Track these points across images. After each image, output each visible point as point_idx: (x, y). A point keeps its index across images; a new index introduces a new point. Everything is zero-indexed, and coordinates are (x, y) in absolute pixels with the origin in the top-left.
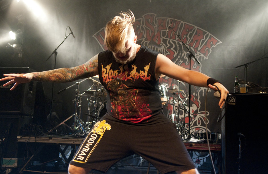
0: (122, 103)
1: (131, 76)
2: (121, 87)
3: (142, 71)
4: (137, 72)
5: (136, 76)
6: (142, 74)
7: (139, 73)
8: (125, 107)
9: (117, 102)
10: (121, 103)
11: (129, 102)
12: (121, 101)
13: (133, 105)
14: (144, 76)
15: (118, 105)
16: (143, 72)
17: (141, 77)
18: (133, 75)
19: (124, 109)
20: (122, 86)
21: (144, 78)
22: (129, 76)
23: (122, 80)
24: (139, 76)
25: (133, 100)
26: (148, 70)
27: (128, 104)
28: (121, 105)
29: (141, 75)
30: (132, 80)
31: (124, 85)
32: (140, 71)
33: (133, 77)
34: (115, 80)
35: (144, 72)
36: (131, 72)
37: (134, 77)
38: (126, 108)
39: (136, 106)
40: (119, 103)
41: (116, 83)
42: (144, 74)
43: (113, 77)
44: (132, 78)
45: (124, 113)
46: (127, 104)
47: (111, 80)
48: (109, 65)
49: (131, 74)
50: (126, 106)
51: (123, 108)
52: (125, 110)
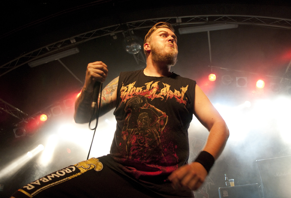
0: (141, 132)
1: (161, 94)
2: (144, 107)
3: (177, 90)
4: (170, 90)
5: (170, 94)
6: (178, 94)
7: (174, 92)
8: (143, 138)
9: (132, 130)
10: (139, 131)
11: (152, 133)
12: (140, 129)
13: (156, 138)
14: (180, 98)
15: (133, 133)
16: (179, 92)
17: (176, 97)
18: (165, 92)
19: (141, 141)
20: (147, 106)
21: (180, 100)
22: (158, 94)
23: (148, 98)
24: (174, 95)
25: (158, 132)
26: (185, 92)
27: (149, 135)
28: (137, 134)
29: (176, 95)
30: (163, 98)
31: (150, 106)
32: (175, 90)
33: (165, 95)
34: (137, 97)
35: (181, 93)
36: (162, 90)
37: (167, 95)
38: (145, 141)
39: (160, 142)
40: (136, 131)
41: (138, 100)
42: (179, 95)
43: (135, 93)
44: (163, 96)
45: (140, 148)
46: (147, 135)
47: (131, 97)
48: (133, 83)
49: (161, 91)
50: (146, 138)
51: (139, 139)
52: (142, 143)
